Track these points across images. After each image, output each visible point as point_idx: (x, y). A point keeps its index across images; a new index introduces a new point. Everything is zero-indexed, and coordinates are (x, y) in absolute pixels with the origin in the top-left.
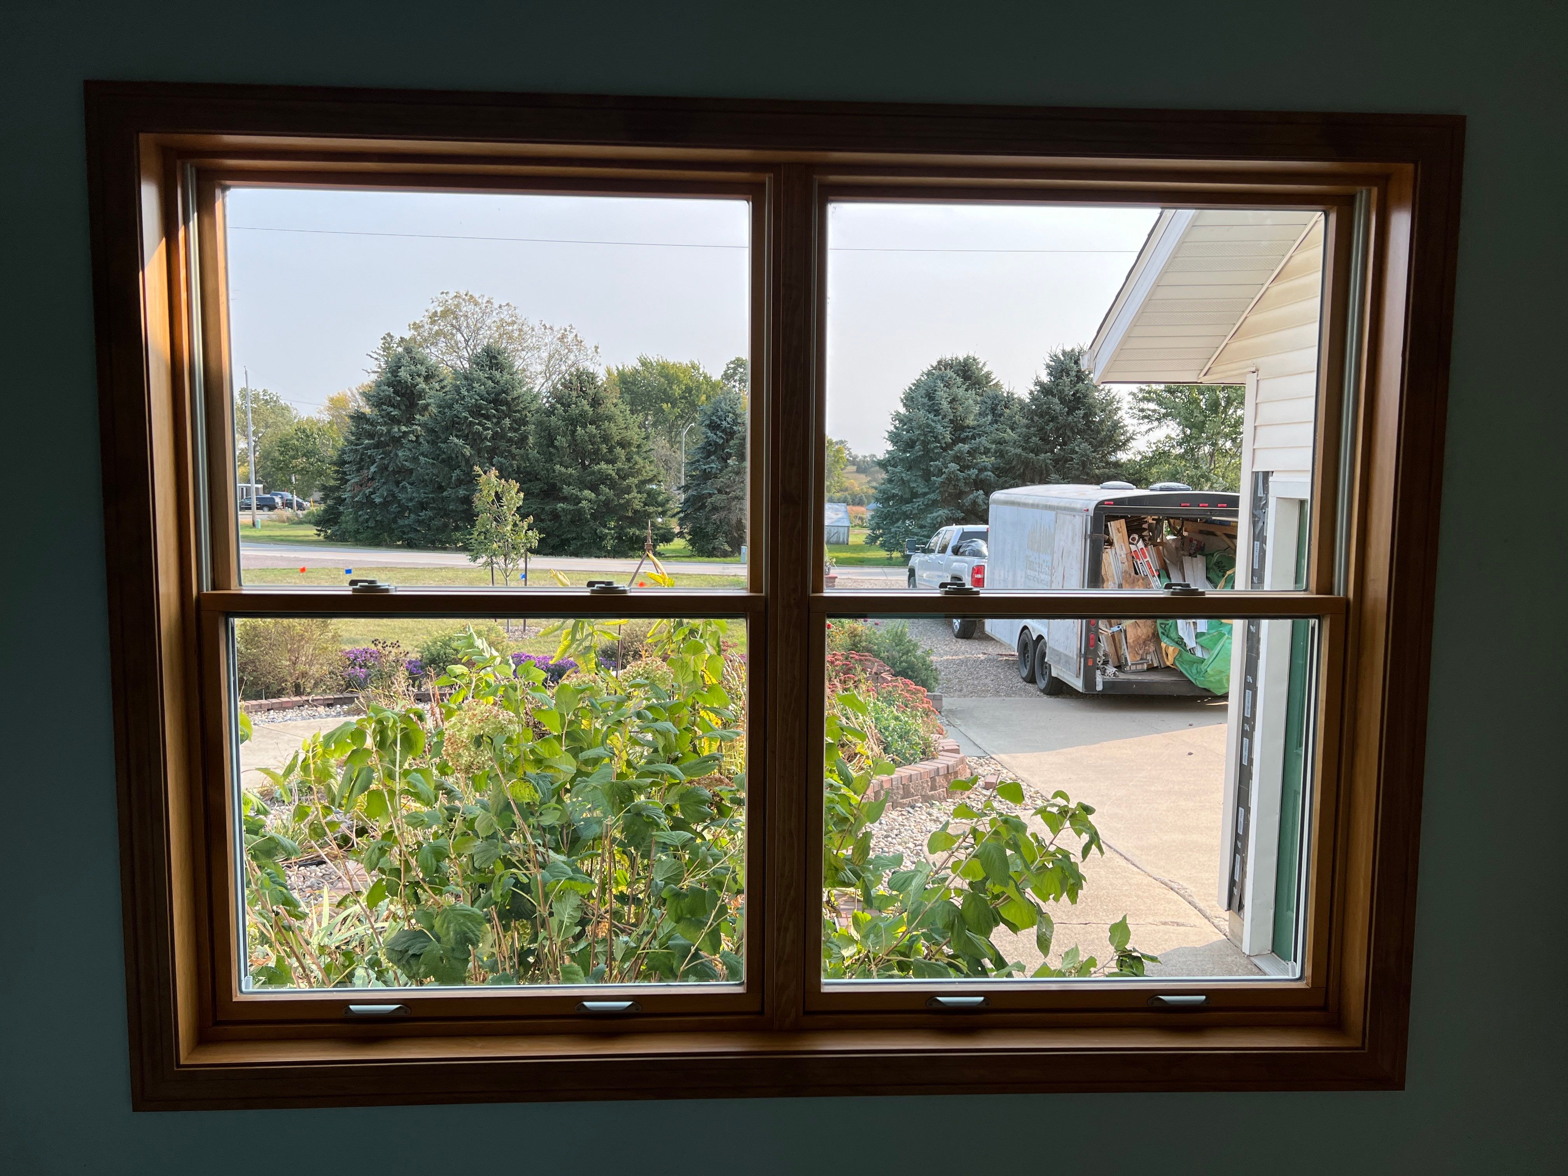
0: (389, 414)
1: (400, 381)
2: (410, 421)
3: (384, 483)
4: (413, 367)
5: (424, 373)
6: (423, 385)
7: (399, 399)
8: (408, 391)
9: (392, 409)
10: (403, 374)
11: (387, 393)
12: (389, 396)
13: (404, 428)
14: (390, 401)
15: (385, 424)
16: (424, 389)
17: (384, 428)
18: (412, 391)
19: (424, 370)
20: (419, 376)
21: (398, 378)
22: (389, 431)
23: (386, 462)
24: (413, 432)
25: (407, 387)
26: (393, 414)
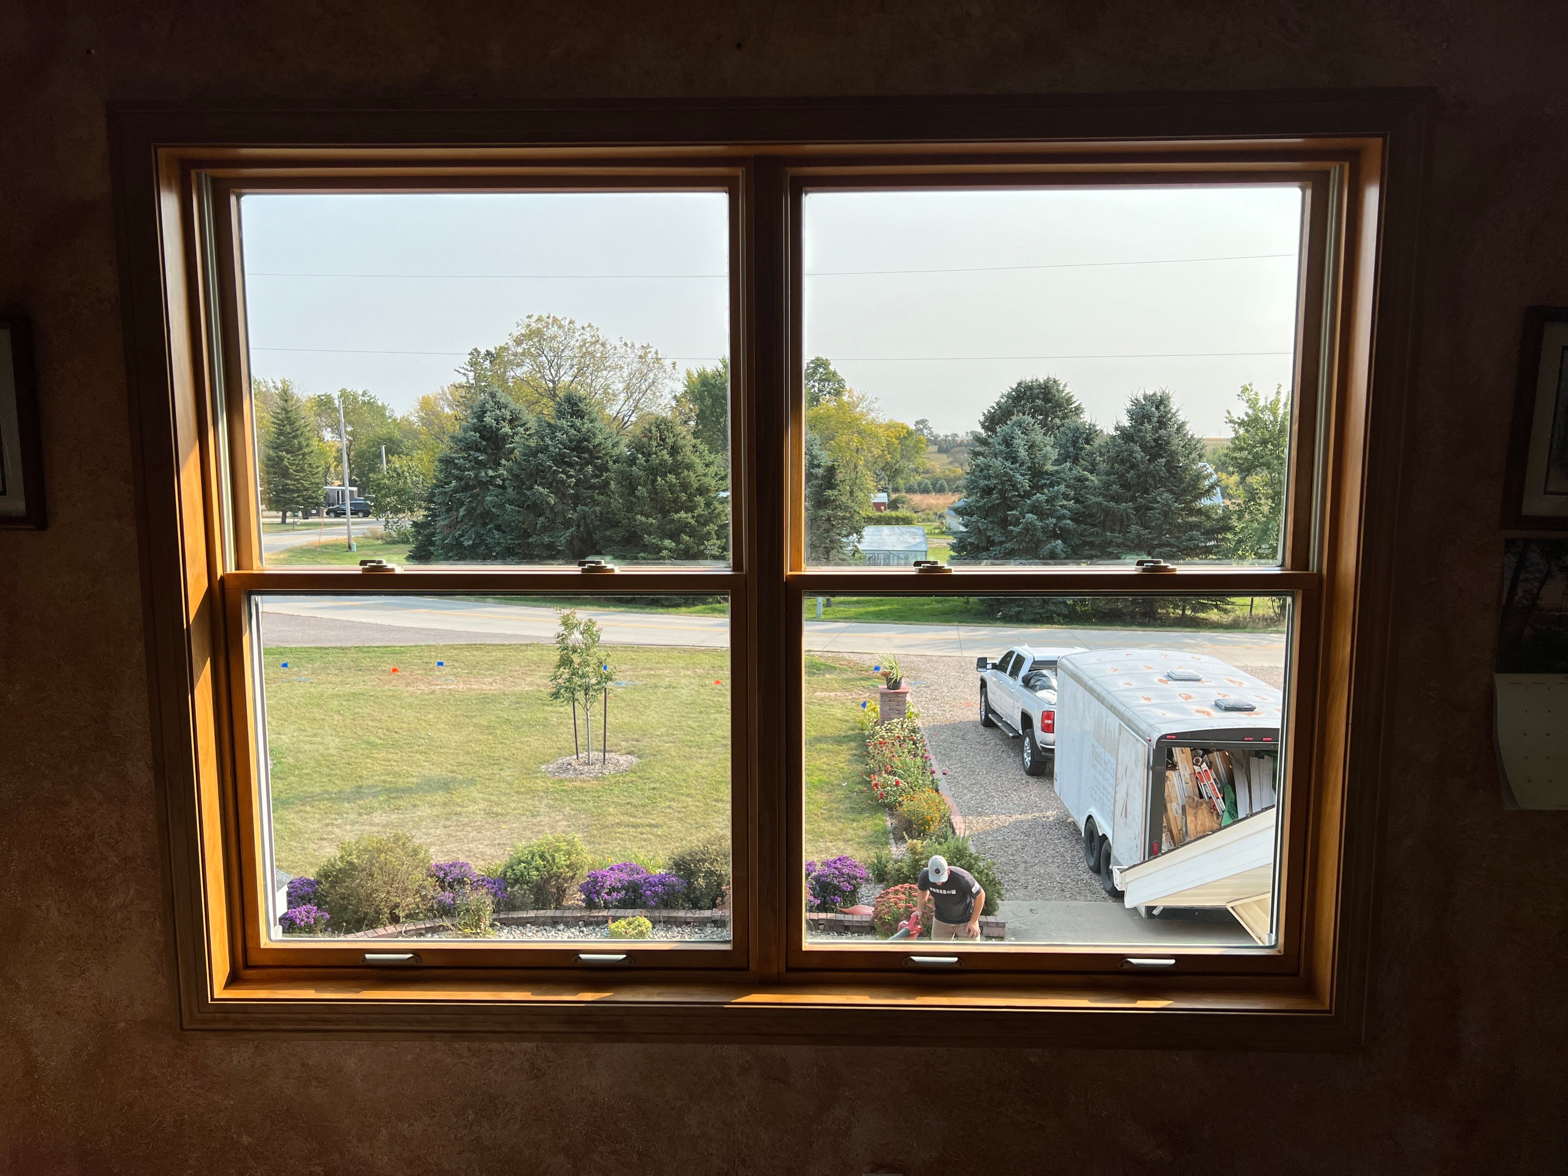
0: (476, 458)
1: (485, 426)
2: (496, 465)
3: (472, 526)
4: (498, 412)
5: (508, 417)
6: (507, 430)
7: (484, 443)
8: (493, 435)
9: (479, 454)
11: (474, 438)
12: (476, 441)
13: (491, 473)
15: (473, 468)
16: (508, 434)
17: (471, 473)
18: (497, 436)
19: (509, 413)
20: (504, 420)
21: (483, 423)
22: (476, 476)
23: (474, 505)
24: (499, 476)
25: (492, 431)
26: (480, 458)
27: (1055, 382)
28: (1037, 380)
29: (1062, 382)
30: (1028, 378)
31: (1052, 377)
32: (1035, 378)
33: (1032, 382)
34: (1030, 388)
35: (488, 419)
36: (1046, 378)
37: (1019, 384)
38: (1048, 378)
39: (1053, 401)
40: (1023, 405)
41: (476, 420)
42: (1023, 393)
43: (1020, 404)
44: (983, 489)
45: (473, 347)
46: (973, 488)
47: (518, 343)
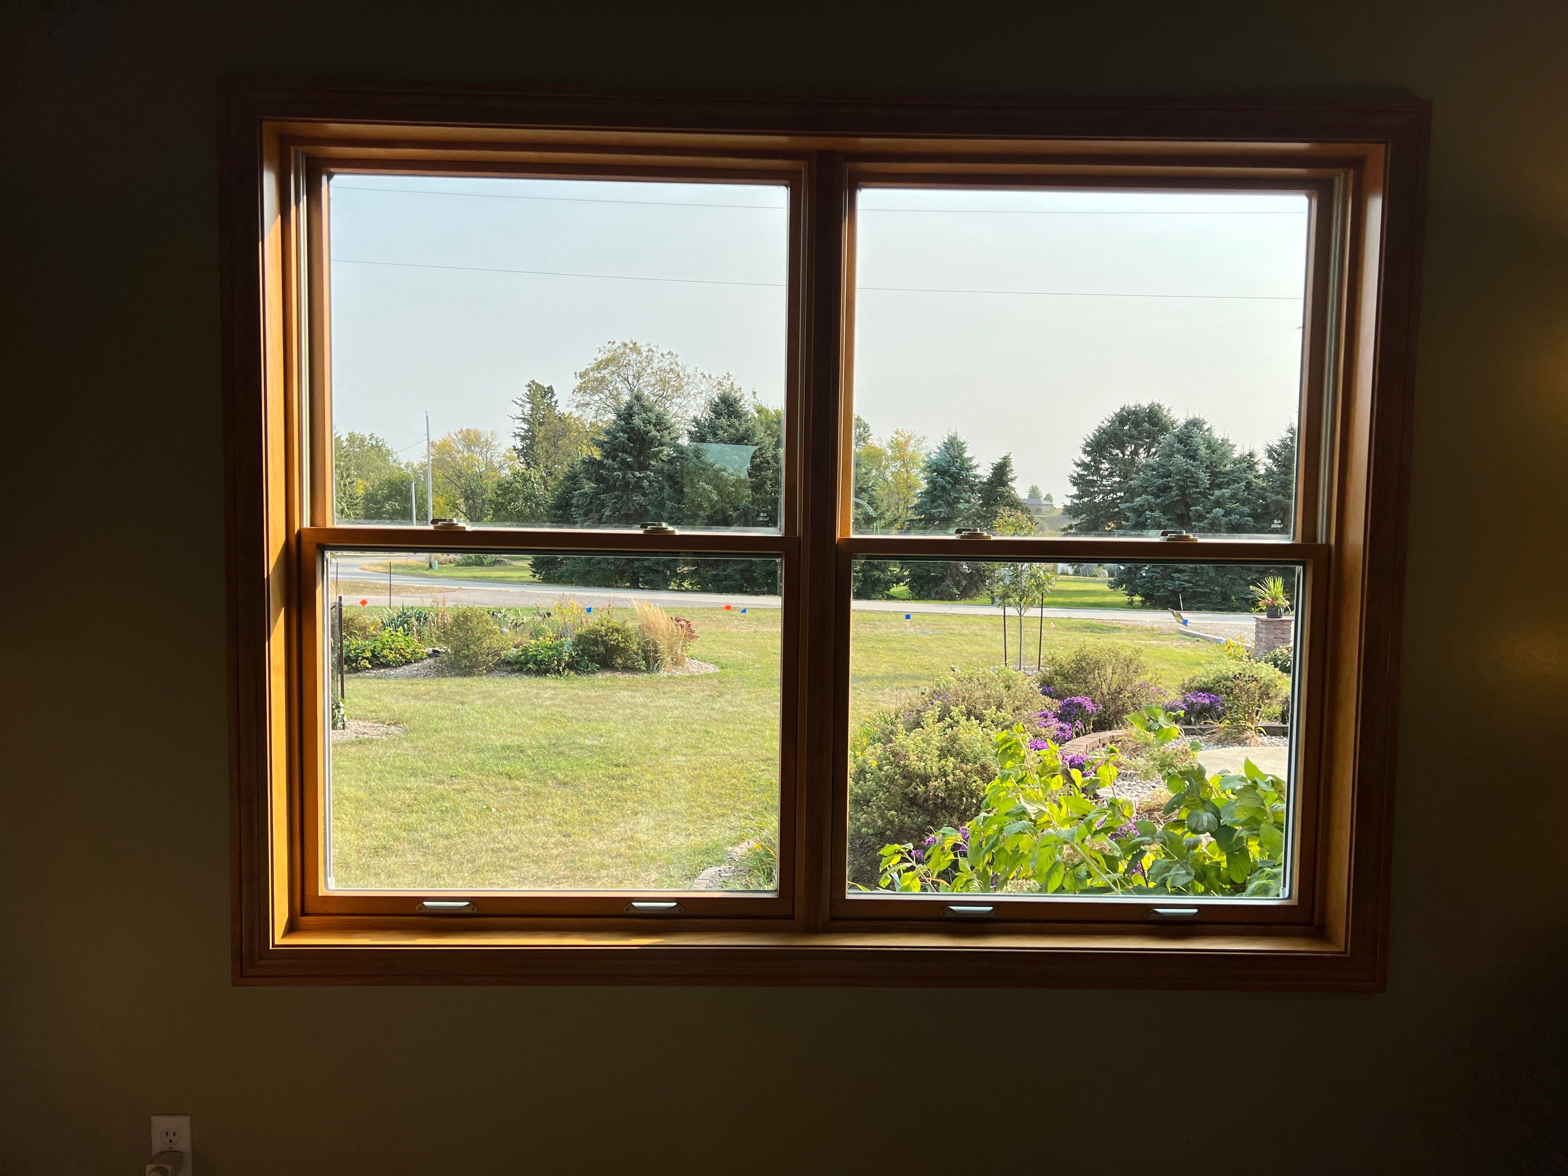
0: (624, 460)
1: (633, 428)
2: (643, 467)
4: (644, 415)
5: (654, 421)
6: (654, 433)
7: (632, 445)
8: (640, 438)
9: (627, 456)
11: (622, 439)
12: (623, 442)
13: (638, 474)
14: (623, 447)
15: (620, 469)
16: (656, 437)
17: (620, 473)
18: (643, 438)
19: (654, 417)
20: (650, 423)
21: (632, 426)
22: (624, 477)
23: (619, 506)
24: (646, 477)
25: (639, 434)
26: (628, 460)
27: (1160, 407)
28: (1139, 405)
29: (1166, 407)
30: (1131, 404)
31: (1156, 402)
32: (1138, 403)
33: (1136, 407)
34: (1135, 413)
35: (637, 421)
36: (1150, 403)
37: (1123, 409)
38: (1152, 403)
39: (1160, 425)
40: (1129, 429)
41: (623, 422)
42: (1127, 418)
43: (1126, 428)
44: (1159, 488)
45: (531, 379)
46: (1147, 487)
47: (598, 367)
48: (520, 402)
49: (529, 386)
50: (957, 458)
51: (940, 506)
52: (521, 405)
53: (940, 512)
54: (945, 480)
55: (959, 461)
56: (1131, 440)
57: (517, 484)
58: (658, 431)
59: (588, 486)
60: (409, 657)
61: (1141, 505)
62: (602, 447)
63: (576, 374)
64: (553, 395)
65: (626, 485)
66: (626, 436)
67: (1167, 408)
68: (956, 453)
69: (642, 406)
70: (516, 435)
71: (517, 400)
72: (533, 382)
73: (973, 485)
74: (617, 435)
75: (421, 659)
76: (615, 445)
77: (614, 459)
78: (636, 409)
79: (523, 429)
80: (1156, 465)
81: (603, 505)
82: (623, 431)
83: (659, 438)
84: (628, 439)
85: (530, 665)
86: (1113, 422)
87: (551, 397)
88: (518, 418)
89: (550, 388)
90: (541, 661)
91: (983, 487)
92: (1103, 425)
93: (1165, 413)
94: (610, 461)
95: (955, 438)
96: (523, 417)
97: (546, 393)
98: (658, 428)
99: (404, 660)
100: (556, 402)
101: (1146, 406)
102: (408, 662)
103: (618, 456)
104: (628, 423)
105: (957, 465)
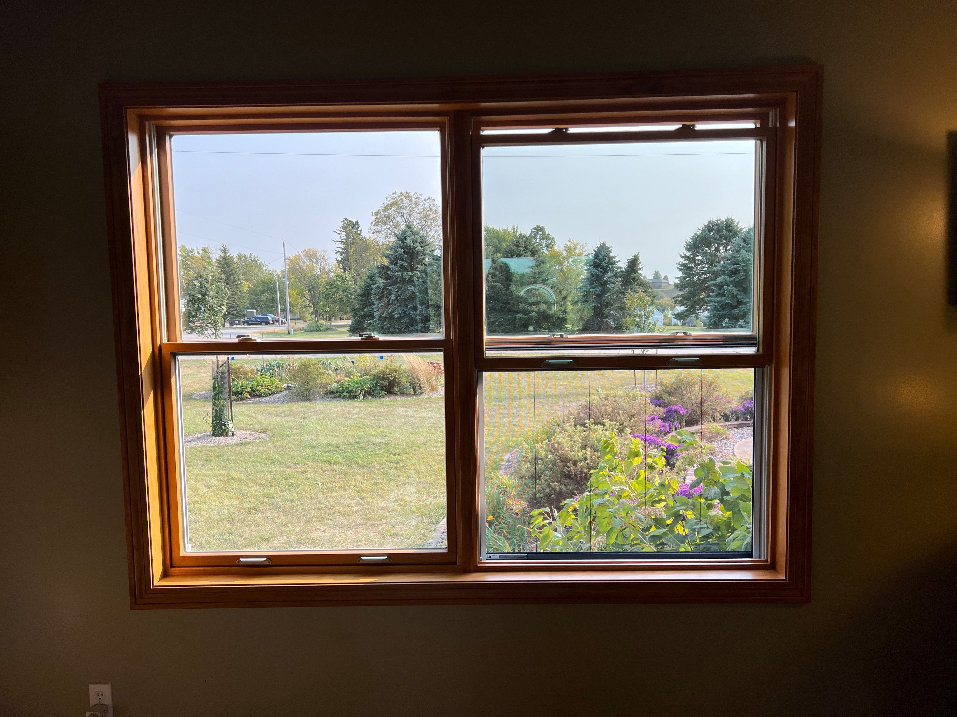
0: (401, 265)
1: (406, 246)
2: (413, 269)
3: (399, 306)
4: (413, 237)
5: (419, 240)
6: (419, 248)
7: (406, 256)
8: (411, 251)
9: (403, 262)
10: (408, 241)
11: (400, 253)
12: (401, 254)
13: (410, 273)
14: (401, 257)
15: (399, 271)
16: (420, 250)
17: (400, 273)
18: (413, 251)
19: (419, 238)
20: (416, 242)
21: (405, 244)
22: (402, 276)
23: (400, 294)
24: (415, 275)
25: (410, 249)
26: (404, 265)
27: (732, 220)
28: (720, 220)
30: (715, 219)
31: (730, 217)
32: (719, 218)
33: (717, 221)
34: (717, 224)
36: (726, 218)
37: (709, 222)
38: (728, 218)
39: (733, 231)
40: (714, 234)
41: (401, 242)
42: (711, 227)
43: (712, 234)
44: (732, 271)
45: (344, 218)
46: (724, 271)
47: (385, 210)
48: (339, 232)
49: (343, 221)
50: (606, 256)
51: (596, 287)
52: (339, 234)
53: (596, 290)
54: (599, 270)
55: (607, 258)
56: (715, 241)
57: (338, 282)
58: (422, 247)
59: (381, 282)
60: (273, 390)
61: (721, 282)
62: (389, 257)
63: (372, 213)
64: (359, 226)
65: (403, 280)
66: (402, 250)
67: (737, 221)
68: (605, 254)
69: (412, 232)
70: (337, 252)
71: (336, 231)
72: (346, 219)
73: (617, 273)
74: (397, 250)
75: (281, 391)
76: (396, 256)
77: (396, 265)
78: (408, 234)
79: (341, 248)
80: (729, 257)
81: (390, 294)
82: (401, 247)
83: (422, 251)
84: (404, 252)
85: (345, 394)
86: (703, 231)
87: (358, 228)
88: (338, 241)
89: (357, 222)
90: (351, 391)
91: (622, 274)
92: (698, 233)
93: (735, 224)
94: (393, 266)
95: (604, 245)
96: (341, 240)
97: (355, 225)
98: (422, 244)
99: (270, 392)
100: (361, 231)
101: (724, 220)
102: (273, 394)
103: (398, 263)
104: (403, 243)
105: (606, 261)
